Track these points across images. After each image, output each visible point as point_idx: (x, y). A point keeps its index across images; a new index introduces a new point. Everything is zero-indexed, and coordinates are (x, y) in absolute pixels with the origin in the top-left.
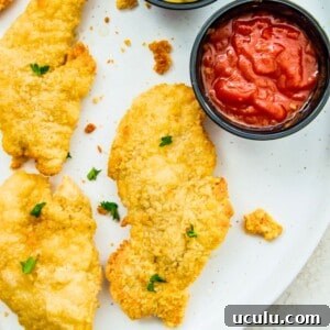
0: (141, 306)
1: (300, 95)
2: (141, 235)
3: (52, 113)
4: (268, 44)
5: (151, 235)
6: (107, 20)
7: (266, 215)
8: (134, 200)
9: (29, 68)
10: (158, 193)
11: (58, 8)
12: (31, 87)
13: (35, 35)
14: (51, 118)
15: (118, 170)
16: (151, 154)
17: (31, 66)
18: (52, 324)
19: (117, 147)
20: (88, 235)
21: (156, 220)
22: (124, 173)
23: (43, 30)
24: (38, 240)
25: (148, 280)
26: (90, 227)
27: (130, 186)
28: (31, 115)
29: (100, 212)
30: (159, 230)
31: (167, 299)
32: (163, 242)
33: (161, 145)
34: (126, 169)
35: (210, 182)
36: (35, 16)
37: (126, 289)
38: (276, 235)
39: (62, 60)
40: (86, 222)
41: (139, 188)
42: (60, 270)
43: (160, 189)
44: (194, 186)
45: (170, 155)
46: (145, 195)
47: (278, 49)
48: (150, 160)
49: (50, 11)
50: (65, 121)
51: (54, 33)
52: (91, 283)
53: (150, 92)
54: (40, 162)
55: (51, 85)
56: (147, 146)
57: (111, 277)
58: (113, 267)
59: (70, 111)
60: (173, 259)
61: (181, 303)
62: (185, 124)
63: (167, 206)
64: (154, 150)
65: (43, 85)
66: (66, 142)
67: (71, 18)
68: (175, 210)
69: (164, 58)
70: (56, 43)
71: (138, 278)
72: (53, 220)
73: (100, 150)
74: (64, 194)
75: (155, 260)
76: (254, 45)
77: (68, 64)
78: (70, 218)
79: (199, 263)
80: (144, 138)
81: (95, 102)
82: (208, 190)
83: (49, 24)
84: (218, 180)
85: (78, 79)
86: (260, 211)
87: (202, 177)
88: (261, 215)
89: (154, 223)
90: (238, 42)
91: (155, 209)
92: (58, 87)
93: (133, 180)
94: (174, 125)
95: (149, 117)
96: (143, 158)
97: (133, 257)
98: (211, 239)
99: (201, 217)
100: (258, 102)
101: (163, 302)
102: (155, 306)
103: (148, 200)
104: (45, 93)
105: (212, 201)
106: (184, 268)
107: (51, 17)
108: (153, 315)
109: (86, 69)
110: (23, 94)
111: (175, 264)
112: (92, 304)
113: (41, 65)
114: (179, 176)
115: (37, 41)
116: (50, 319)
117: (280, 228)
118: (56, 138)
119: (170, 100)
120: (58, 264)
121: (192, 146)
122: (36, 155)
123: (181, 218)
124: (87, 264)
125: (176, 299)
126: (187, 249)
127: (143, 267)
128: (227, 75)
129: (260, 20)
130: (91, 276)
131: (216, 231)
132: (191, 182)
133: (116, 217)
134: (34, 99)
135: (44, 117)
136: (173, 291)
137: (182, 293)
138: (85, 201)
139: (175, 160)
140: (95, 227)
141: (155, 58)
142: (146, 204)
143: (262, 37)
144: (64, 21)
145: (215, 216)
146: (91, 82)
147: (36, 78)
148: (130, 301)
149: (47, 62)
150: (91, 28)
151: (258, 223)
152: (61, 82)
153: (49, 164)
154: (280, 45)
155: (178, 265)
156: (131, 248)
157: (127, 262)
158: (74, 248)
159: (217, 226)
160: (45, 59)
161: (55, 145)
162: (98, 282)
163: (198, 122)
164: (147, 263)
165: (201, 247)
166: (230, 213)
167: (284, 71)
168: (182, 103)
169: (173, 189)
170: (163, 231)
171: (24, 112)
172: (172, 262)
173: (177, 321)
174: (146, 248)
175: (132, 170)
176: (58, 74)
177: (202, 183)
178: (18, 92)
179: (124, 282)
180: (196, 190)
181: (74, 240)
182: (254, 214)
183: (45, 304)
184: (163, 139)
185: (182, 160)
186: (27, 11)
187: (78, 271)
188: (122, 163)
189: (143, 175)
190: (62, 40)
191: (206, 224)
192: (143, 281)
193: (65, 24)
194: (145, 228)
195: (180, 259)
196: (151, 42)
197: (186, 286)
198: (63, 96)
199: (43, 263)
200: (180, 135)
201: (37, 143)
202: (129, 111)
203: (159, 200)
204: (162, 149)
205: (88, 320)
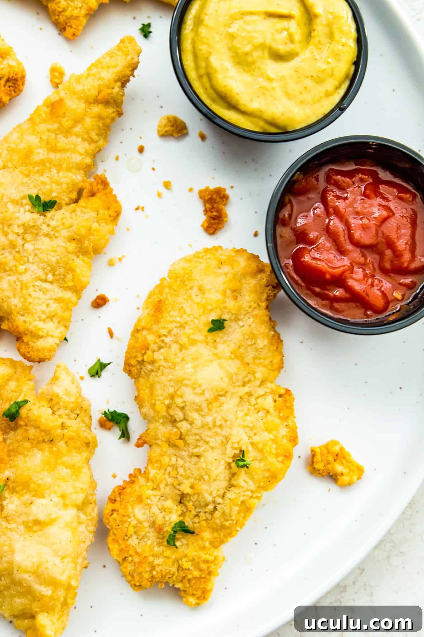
0: (153, 568)
1: (408, 280)
2: (166, 460)
3: (53, 271)
4: (371, 206)
5: (180, 462)
6: (141, 150)
7: (342, 449)
8: (160, 407)
9: (26, 201)
10: (198, 400)
11: (77, 121)
12: (27, 229)
13: (41, 154)
14: (50, 277)
15: (141, 363)
16: (193, 342)
17: (30, 197)
18: (19, 583)
19: (143, 329)
20: (85, 455)
21: (191, 439)
22: (149, 367)
23: (54, 149)
24: (9, 456)
25: (168, 529)
26: (88, 444)
27: (158, 387)
28: (21, 268)
29: (102, 425)
30: (193, 455)
31: (193, 560)
32: (196, 473)
33: (211, 330)
34: (153, 362)
35: (273, 392)
36: (43, 127)
37: (133, 541)
38: (355, 478)
39: (74, 195)
40: (85, 434)
41: (171, 390)
42: (39, 502)
43: (203, 393)
44: (249, 394)
45: (221, 347)
46: (179, 401)
47: (385, 213)
48: (192, 350)
49: (66, 123)
50: (71, 284)
51: (68, 154)
52: (82, 528)
53: (197, 256)
54: (25, 339)
55: (54, 229)
56: (188, 330)
57: (112, 521)
58: (116, 506)
59: (78, 270)
60: (210, 499)
61: (212, 567)
62: (245, 305)
63: (209, 419)
64: (200, 337)
65: (44, 227)
66: (66, 314)
67: (95, 137)
68: (220, 426)
69: (219, 211)
70: (69, 169)
71: (153, 524)
72: (37, 427)
73: (111, 334)
74: (58, 390)
75: (182, 499)
76: (351, 205)
77: (82, 202)
78: (63, 426)
79: (246, 509)
80: (185, 318)
81: (111, 264)
82: (268, 403)
83: (62, 142)
84: (283, 392)
85: (95, 225)
86: (335, 443)
87: (263, 383)
88: (336, 449)
89: (186, 444)
90: (330, 198)
91: (191, 423)
92: (65, 233)
93: (163, 378)
94: (231, 304)
95: (195, 289)
96: (182, 347)
97: (150, 492)
98: (267, 475)
99: (256, 439)
100: (351, 282)
101: (186, 564)
102: (174, 569)
103: (183, 408)
104: (46, 240)
105: (274, 418)
106: (224, 514)
107: (67, 132)
108: (167, 583)
109: (106, 212)
110: (12, 237)
111: (211, 507)
112: (80, 560)
113: (44, 198)
114: (230, 377)
115: (42, 163)
116: (18, 576)
117: (360, 470)
118: (54, 307)
119: (226, 269)
120: (38, 493)
121: (253, 336)
122: (21, 329)
123: (227, 439)
124: (80, 498)
125: (206, 561)
126: (231, 486)
127: (163, 509)
128: (311, 243)
129: (363, 172)
130: (83, 517)
131: (275, 463)
132: (246, 389)
133: (125, 435)
134: (29, 246)
135: (41, 273)
136: (203, 548)
137: (216, 553)
138: (84, 406)
139: (228, 354)
140: (96, 445)
141: (206, 211)
142: (179, 415)
143: (364, 195)
144: (84, 140)
145: (274, 441)
146: (112, 233)
147: (36, 216)
148: (137, 559)
149: (54, 194)
150: (117, 159)
151: (331, 459)
152: (72, 226)
153: (40, 344)
154: (387, 208)
155: (215, 508)
156: (148, 480)
157: (140, 499)
158: (64, 471)
159: (277, 455)
160: (51, 191)
161: (51, 318)
162: (92, 528)
163: (264, 304)
164: (169, 503)
165: (252, 486)
166: (294, 440)
167: (390, 244)
168: (244, 275)
169: (220, 395)
170: (198, 457)
171: (12, 263)
172: (207, 505)
173: (203, 595)
174: (169, 480)
175: (162, 363)
176: (67, 214)
177: (261, 391)
178: (6, 234)
179: (131, 530)
180: (253, 400)
181: (65, 459)
182: (326, 446)
183: (12, 551)
184: (213, 322)
185: (237, 356)
186: (31, 119)
187: (66, 506)
188: (149, 353)
189: (179, 372)
190: (79, 167)
191: (261, 451)
192: (159, 530)
193: (86, 145)
194: (171, 451)
195: (219, 500)
196: (203, 187)
197: (222, 542)
198: (72, 246)
199: (13, 491)
200: (237, 320)
201: (26, 311)
202: (163, 280)
203: (199, 410)
204: (211, 337)
205: (74, 583)
